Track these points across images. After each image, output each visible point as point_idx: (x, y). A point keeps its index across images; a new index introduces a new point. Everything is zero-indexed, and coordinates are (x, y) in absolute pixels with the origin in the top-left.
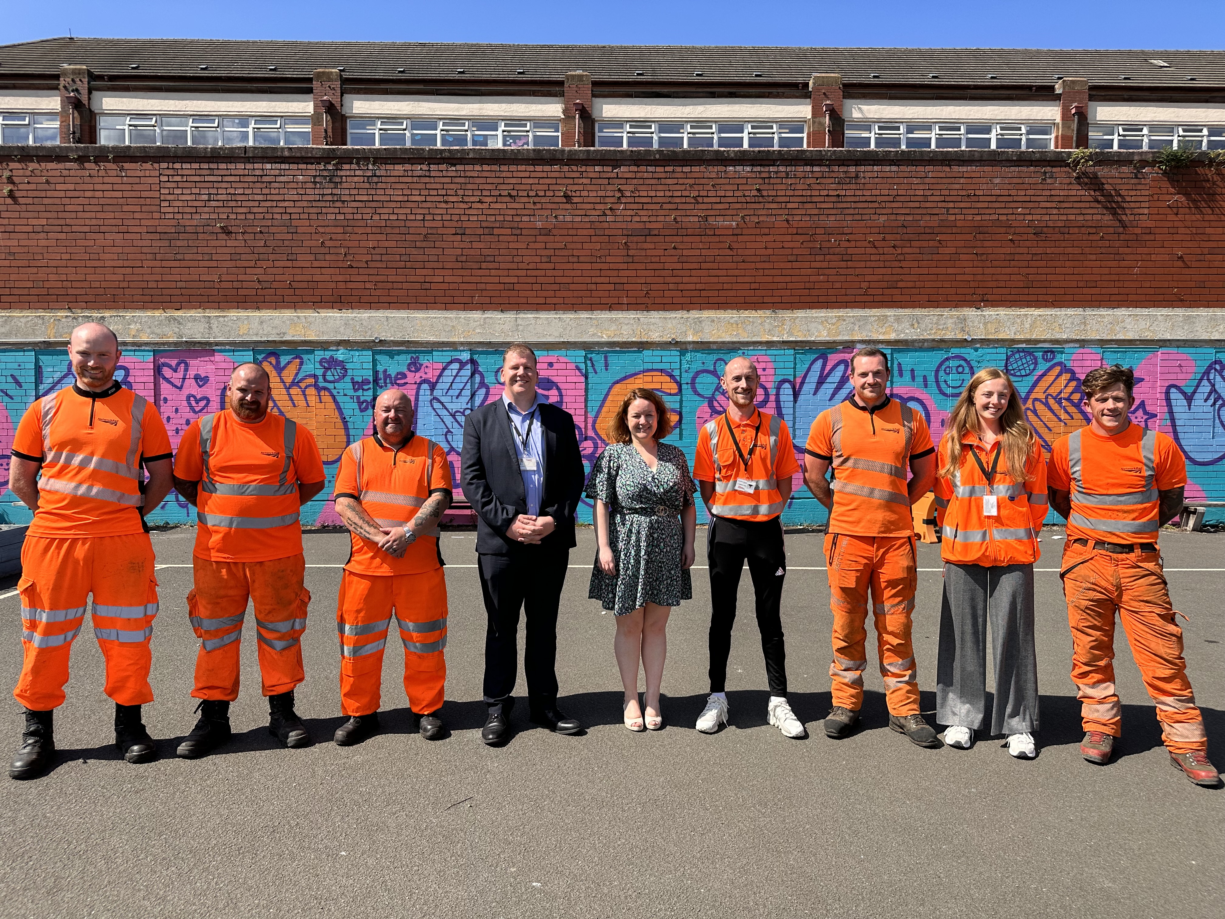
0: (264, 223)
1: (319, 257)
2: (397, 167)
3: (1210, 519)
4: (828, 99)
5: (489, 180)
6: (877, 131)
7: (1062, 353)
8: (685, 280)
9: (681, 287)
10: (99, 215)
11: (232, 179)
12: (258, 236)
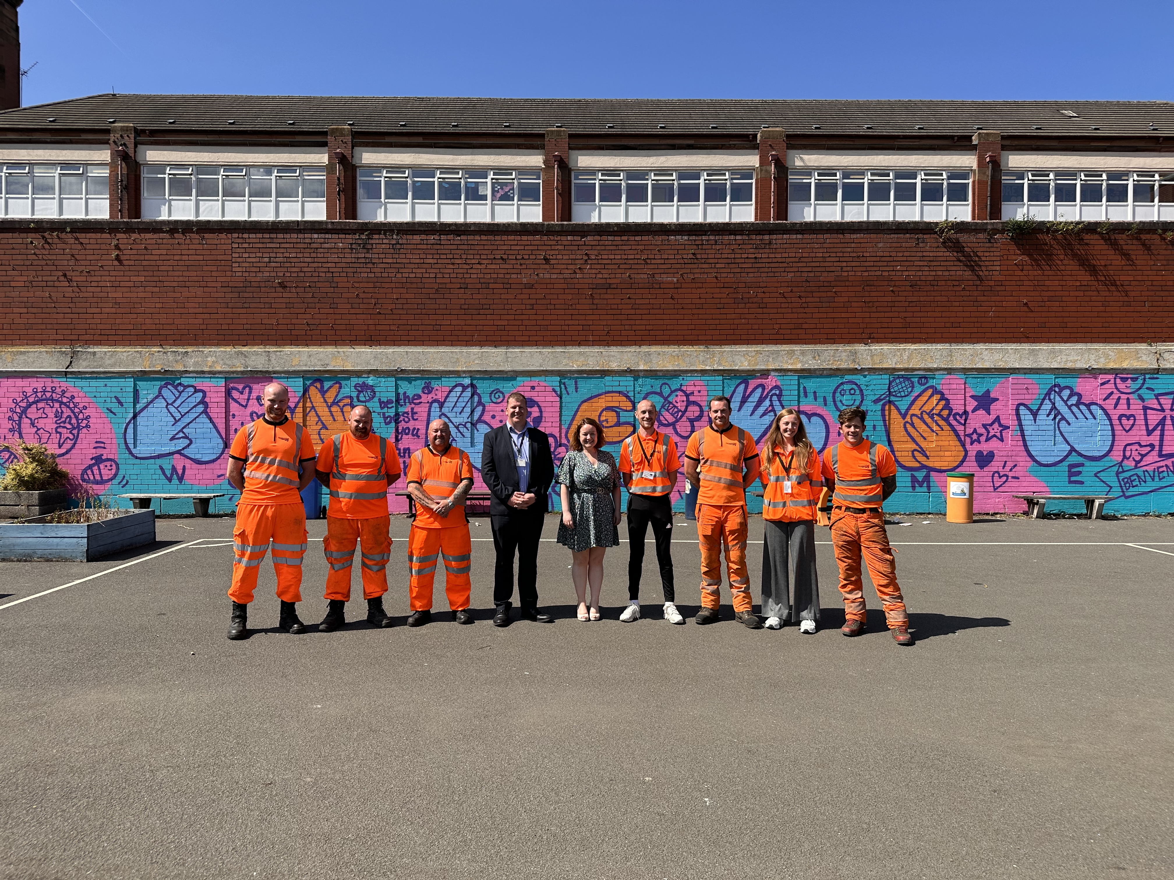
0: (312, 279)
1: (355, 306)
2: (415, 237)
3: (1052, 508)
4: (774, 150)
5: (486, 247)
6: (817, 177)
7: (934, 378)
8: (637, 322)
9: (634, 328)
10: (185, 274)
11: (287, 245)
12: (307, 289)
